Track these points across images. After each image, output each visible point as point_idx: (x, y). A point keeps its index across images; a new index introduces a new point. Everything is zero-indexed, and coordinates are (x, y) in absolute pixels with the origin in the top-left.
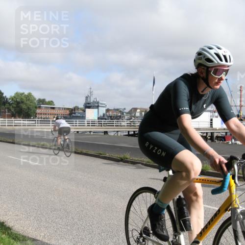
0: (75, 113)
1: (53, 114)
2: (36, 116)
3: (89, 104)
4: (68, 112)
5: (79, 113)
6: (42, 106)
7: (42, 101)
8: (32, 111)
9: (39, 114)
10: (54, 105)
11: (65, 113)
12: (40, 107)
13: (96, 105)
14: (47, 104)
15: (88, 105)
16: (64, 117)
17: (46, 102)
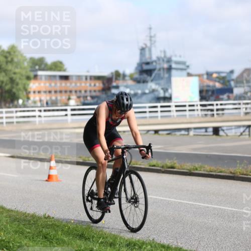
0: (117, 87)
1: (66, 92)
2: (28, 98)
3: (148, 63)
4: (99, 85)
5: (127, 87)
6: (40, 73)
7: (39, 64)
8: (21, 86)
9: (34, 92)
10: (65, 70)
11: (93, 88)
12: (36, 77)
13: (166, 66)
14: (50, 69)
15: (146, 67)
16: (92, 97)
17: (46, 65)
